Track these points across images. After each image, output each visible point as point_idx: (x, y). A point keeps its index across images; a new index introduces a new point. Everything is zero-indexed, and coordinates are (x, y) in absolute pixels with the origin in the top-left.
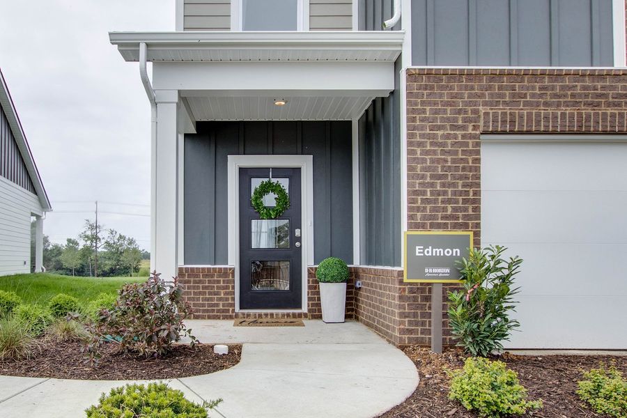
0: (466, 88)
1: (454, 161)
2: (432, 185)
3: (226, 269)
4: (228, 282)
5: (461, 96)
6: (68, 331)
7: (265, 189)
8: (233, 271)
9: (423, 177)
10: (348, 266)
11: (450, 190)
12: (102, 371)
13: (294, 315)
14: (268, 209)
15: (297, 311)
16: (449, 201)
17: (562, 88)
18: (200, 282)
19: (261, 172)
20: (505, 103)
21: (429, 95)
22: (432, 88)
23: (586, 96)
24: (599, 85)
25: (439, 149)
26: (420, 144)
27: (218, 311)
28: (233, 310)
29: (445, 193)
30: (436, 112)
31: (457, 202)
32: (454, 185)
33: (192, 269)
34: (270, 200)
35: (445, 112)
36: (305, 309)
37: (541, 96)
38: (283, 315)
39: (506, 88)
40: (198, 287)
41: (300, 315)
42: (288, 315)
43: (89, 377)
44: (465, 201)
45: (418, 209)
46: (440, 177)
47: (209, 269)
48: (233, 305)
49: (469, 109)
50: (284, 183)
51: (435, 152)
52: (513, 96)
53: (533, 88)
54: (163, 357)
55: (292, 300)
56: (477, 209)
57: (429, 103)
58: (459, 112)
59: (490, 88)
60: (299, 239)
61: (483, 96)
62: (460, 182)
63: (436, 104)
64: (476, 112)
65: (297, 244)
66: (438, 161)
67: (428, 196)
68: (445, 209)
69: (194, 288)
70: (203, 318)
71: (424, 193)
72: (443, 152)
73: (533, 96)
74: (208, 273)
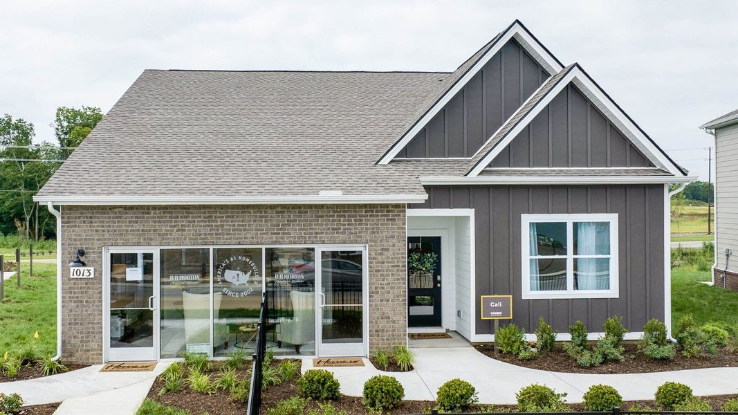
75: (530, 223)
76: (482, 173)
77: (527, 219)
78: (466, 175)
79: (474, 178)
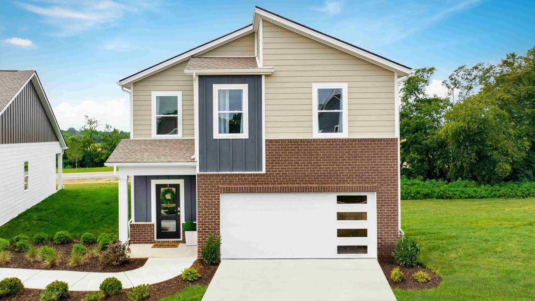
0: (215, 179)
1: (211, 202)
2: (205, 209)
3: (150, 224)
4: (151, 229)
5: (214, 182)
6: (92, 254)
7: (166, 192)
8: (153, 225)
9: (202, 207)
10: (194, 222)
11: (210, 211)
12: (104, 270)
13: (177, 242)
14: (168, 200)
15: (178, 240)
16: (210, 214)
17: (245, 179)
18: (141, 229)
19: (165, 186)
20: (227, 184)
21: (204, 182)
22: (205, 179)
23: (252, 181)
24: (256, 178)
25: (207, 198)
26: (201, 197)
27: (148, 240)
28: (154, 240)
29: (209, 212)
30: (206, 187)
31: (212, 214)
32: (212, 209)
33: (138, 224)
34: (168, 197)
35: (209, 187)
36: (181, 239)
37: (238, 181)
38: (173, 242)
39: (227, 179)
40: (140, 232)
41: (179, 242)
42: (175, 241)
43: (101, 271)
44: (215, 214)
45: (200, 217)
46: (207, 207)
47: (144, 224)
48: (154, 238)
49: (216, 186)
50: (174, 189)
51: (206, 199)
52: (230, 181)
53: (236, 179)
54: (121, 265)
55: (176, 235)
56: (219, 217)
57: (204, 184)
58: (213, 187)
59: (223, 179)
60: (179, 212)
61: (220, 182)
62: (213, 208)
63: (206, 184)
64: (218, 187)
65: (179, 213)
66: (207, 202)
67: (204, 213)
68: (209, 217)
69: (139, 231)
70: (142, 243)
71: (202, 212)
72: (208, 199)
73: (236, 181)
74: (144, 226)
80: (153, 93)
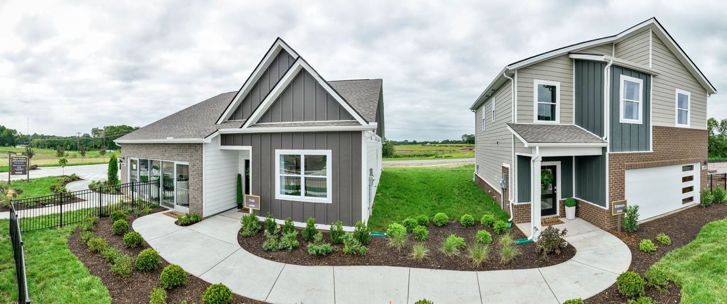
1: (619, 178)
5: (621, 160)
11: (618, 186)
17: (641, 157)
18: (524, 209)
21: (614, 160)
23: (645, 158)
24: (647, 156)
25: (615, 175)
26: (612, 174)
31: (620, 189)
33: (521, 205)
35: (617, 165)
36: (559, 214)
38: (552, 218)
39: (630, 157)
41: (557, 217)
45: (611, 192)
46: (616, 183)
52: (632, 160)
53: (636, 157)
55: (554, 210)
56: (624, 190)
58: (620, 164)
59: (627, 158)
60: (556, 190)
61: (625, 160)
62: (621, 184)
63: (615, 163)
64: (624, 164)
66: (616, 178)
67: (614, 188)
68: (617, 191)
69: (522, 211)
70: (525, 222)
74: (527, 206)
75: (280, 155)
76: (250, 127)
77: (278, 153)
78: (241, 128)
79: (246, 129)
80: (535, 81)
